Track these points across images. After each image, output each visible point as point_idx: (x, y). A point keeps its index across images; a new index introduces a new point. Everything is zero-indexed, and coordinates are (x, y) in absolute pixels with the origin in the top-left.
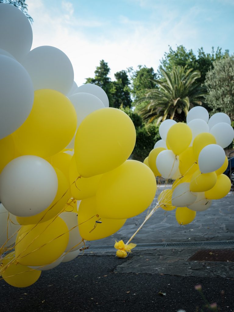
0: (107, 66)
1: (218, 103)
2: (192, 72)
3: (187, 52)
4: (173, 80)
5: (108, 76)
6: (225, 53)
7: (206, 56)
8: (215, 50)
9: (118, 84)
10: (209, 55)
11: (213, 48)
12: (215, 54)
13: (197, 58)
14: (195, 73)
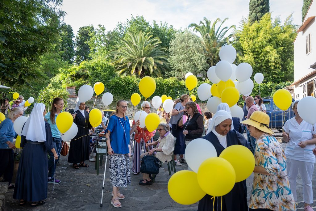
2: (152, 38)
12: (162, 26)
14: (156, 39)
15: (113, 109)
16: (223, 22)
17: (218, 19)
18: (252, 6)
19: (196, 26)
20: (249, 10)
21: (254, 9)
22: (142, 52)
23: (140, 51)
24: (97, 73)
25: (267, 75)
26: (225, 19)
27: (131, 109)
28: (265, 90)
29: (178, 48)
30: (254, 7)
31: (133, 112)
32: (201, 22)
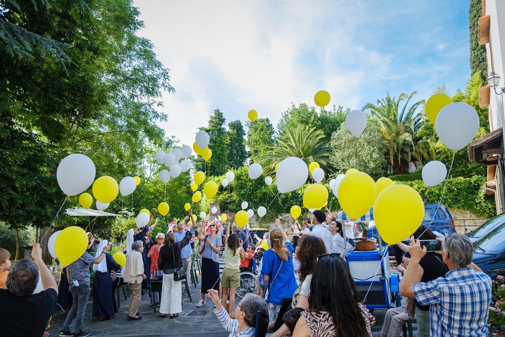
0: (222, 116)
1: (344, 164)
2: (315, 130)
3: (310, 110)
4: (297, 138)
5: (223, 126)
6: (346, 111)
7: (328, 114)
8: (337, 108)
9: (232, 135)
10: (330, 113)
11: (334, 106)
12: (336, 112)
13: (319, 115)
14: (318, 132)
15: (262, 228)
16: (411, 97)
17: (402, 94)
18: (474, 62)
19: (372, 107)
20: (470, 68)
21: (478, 66)
22: (301, 151)
23: (297, 151)
24: (242, 184)
25: (477, 165)
26: (413, 93)
27: (285, 225)
28: (469, 188)
29: (343, 141)
30: (477, 63)
31: (288, 230)
32: (379, 101)
